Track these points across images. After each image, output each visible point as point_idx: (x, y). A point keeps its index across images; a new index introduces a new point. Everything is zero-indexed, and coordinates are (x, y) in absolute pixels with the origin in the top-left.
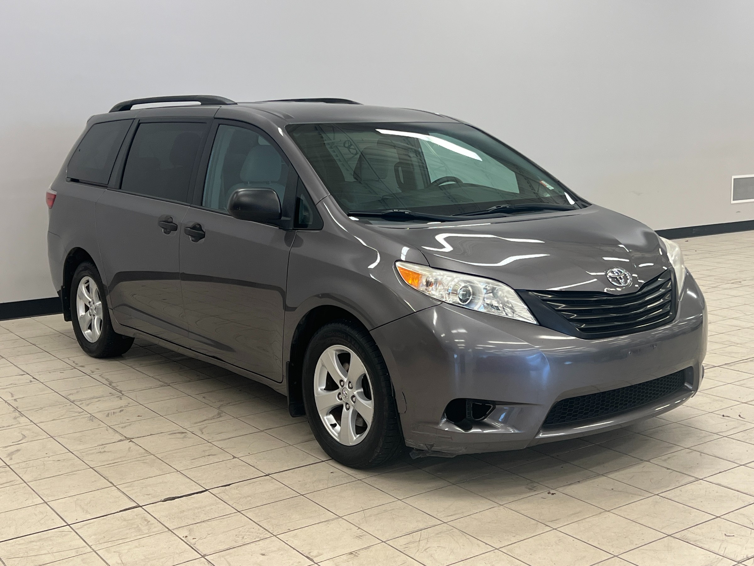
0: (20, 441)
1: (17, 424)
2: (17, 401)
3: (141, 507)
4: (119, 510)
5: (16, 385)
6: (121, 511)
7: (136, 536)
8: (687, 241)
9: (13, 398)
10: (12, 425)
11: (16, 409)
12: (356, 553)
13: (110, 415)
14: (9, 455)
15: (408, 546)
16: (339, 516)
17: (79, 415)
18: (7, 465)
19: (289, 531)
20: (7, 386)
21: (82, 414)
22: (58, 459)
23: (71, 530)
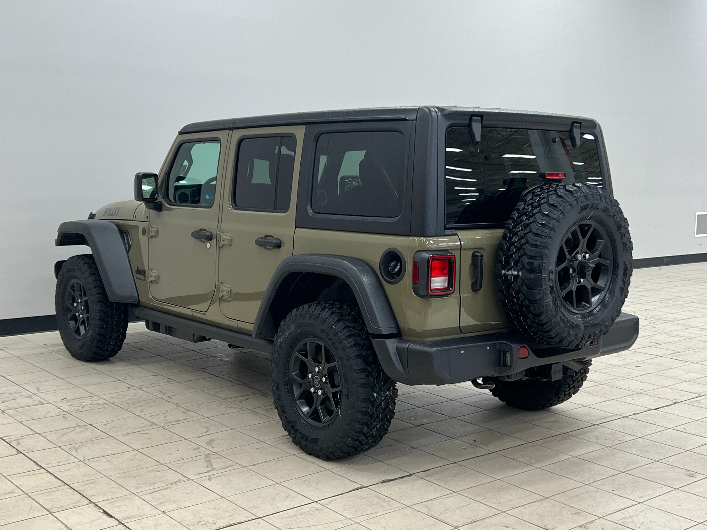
0: (206, 432)
1: (191, 418)
2: (172, 398)
3: (366, 487)
4: (350, 490)
5: (157, 385)
6: (351, 491)
7: (383, 511)
8: (660, 269)
9: (165, 396)
10: (187, 419)
11: (178, 405)
12: (585, 526)
13: (270, 411)
14: (208, 444)
15: (625, 521)
16: (546, 497)
17: (240, 410)
18: (214, 452)
19: (512, 508)
20: (150, 385)
21: (242, 409)
22: (258, 448)
23: (322, 506)
